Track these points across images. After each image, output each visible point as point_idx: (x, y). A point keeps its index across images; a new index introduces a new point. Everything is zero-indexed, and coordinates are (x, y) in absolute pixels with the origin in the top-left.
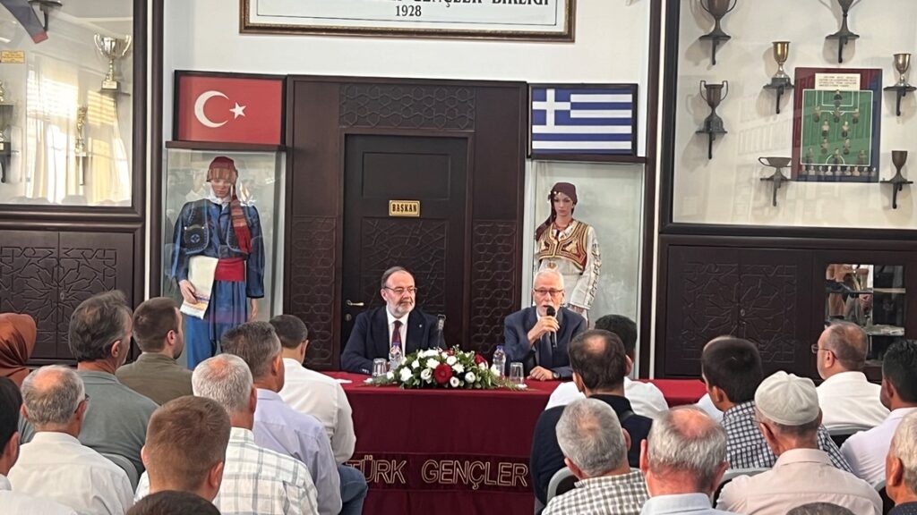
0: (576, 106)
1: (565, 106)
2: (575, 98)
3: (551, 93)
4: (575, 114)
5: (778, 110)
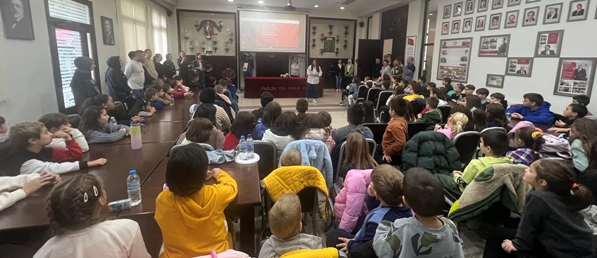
5: (322, 43)
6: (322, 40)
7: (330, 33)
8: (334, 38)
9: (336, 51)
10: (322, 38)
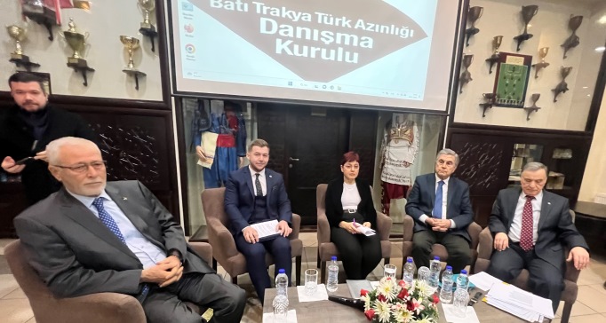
5: (490, 72)
6: (492, 61)
7: (521, 39)
8: (528, 60)
9: (527, 104)
10: (494, 56)
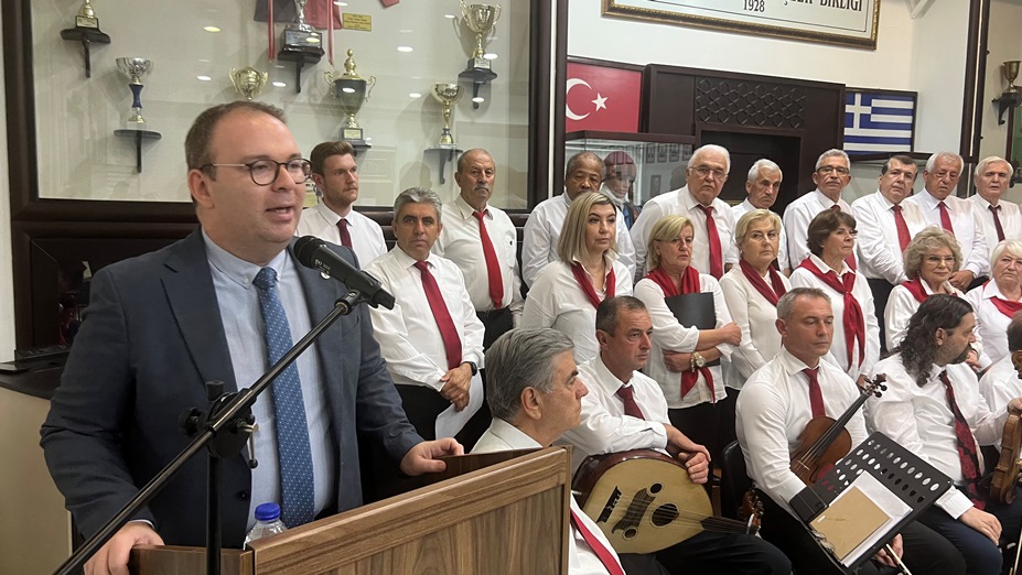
0: (876, 111)
1: (867, 110)
2: (876, 103)
3: (858, 97)
4: (875, 118)
5: (1001, 122)
6: (1001, 104)
10: (1006, 95)
